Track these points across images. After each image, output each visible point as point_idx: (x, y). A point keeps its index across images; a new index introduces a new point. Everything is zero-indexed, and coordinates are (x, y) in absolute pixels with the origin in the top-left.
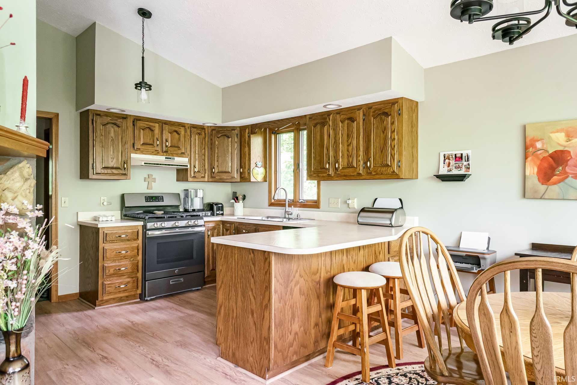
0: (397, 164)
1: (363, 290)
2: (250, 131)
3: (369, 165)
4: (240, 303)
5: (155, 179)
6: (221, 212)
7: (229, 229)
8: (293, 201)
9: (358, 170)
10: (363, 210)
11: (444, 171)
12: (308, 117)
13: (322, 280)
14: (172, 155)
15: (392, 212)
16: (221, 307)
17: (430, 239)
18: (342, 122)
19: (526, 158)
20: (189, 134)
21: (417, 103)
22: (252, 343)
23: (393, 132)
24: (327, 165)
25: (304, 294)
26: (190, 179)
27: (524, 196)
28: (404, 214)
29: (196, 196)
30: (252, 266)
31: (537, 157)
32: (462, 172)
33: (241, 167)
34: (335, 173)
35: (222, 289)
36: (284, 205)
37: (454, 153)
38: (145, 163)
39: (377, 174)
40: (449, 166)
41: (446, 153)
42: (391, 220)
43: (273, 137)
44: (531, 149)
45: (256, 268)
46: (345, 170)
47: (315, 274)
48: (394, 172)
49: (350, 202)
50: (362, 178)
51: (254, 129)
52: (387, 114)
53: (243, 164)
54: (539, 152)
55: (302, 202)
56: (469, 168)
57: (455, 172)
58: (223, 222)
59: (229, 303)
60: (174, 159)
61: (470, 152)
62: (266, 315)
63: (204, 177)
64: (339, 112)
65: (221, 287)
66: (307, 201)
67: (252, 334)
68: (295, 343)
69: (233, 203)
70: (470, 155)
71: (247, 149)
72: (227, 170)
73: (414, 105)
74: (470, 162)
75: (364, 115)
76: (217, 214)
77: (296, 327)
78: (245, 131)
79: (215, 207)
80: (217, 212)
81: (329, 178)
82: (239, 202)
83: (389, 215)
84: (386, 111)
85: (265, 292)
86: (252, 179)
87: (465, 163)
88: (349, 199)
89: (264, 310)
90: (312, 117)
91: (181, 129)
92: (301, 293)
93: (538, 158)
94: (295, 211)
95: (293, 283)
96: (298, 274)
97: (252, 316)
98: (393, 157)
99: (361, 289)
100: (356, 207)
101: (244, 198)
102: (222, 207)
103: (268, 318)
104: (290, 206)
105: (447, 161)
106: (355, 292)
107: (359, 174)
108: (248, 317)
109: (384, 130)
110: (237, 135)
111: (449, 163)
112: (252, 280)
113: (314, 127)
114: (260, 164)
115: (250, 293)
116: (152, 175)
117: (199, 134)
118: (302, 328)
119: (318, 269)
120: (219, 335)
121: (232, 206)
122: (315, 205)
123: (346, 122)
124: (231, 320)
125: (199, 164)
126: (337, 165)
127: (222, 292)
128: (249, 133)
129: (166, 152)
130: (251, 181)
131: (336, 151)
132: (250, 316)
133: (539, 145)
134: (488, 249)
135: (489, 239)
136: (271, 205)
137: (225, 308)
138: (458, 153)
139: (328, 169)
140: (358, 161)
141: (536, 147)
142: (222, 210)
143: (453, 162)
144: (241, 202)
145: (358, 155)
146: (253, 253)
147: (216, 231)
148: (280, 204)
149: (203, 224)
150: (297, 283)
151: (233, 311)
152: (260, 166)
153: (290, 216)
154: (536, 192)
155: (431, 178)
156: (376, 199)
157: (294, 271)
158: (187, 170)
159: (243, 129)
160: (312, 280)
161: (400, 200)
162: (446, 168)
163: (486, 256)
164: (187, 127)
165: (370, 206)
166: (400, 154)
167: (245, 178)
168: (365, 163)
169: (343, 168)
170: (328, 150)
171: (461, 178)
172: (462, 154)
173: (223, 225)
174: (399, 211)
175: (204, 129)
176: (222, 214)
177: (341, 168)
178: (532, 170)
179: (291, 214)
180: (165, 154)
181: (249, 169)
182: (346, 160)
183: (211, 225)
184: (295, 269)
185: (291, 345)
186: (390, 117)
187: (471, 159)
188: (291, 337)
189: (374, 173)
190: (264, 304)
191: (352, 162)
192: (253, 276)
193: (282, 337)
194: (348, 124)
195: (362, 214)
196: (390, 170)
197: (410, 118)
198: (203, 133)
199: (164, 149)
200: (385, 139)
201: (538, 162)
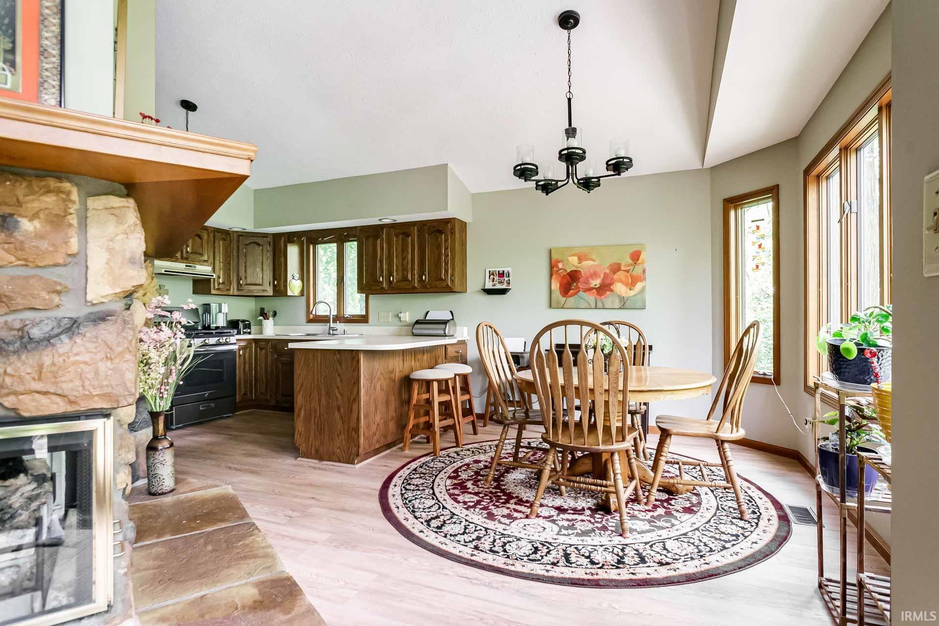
0: (451, 278)
1: (434, 382)
2: (286, 240)
3: (424, 278)
4: (324, 402)
5: (167, 290)
6: (249, 330)
7: (264, 348)
8: (336, 316)
9: (413, 282)
10: (417, 322)
11: (489, 285)
12: (358, 228)
13: (396, 378)
14: (193, 262)
15: (445, 322)
16: (300, 410)
17: (494, 333)
18: (397, 236)
19: (551, 276)
20: (212, 239)
21: (466, 223)
22: (338, 436)
23: (446, 249)
24: (381, 278)
25: (383, 390)
26: (213, 292)
27: (550, 306)
28: (455, 325)
29: (220, 311)
30: (339, 366)
31: (559, 274)
32: (504, 286)
33: (274, 279)
34: (389, 286)
35: (301, 393)
36: (328, 321)
37: (498, 270)
38: (165, 271)
39: (432, 287)
40: (493, 281)
41: (491, 270)
42: (445, 330)
43: (311, 247)
44: (555, 269)
45: (343, 367)
46: (400, 284)
47: (391, 372)
48: (448, 285)
49: (401, 315)
50: (416, 291)
51: (291, 237)
52: (440, 232)
53: (277, 276)
54: (561, 271)
55: (347, 317)
56: (509, 283)
57: (499, 286)
58: (256, 341)
59: (310, 404)
60: (195, 267)
61: (510, 269)
62: (355, 407)
63: (229, 290)
64: (394, 226)
65: (300, 390)
66: (353, 316)
67: (339, 427)
68: (377, 433)
69: (261, 320)
70: (510, 272)
71: (282, 259)
72: (257, 282)
73: (464, 225)
74: (510, 278)
75: (418, 231)
76: (244, 333)
77: (378, 418)
78: (280, 240)
79: (241, 325)
80: (245, 331)
81: (381, 291)
82: (268, 319)
83: (443, 326)
84: (440, 229)
85: (353, 387)
86: (289, 293)
87: (506, 279)
88: (401, 313)
89: (352, 403)
90: (363, 229)
91: (203, 232)
92: (382, 389)
93: (560, 276)
94: (340, 326)
95: (376, 379)
96: (379, 372)
97: (338, 411)
98: (446, 271)
99: (433, 380)
100: (407, 320)
101: (275, 314)
102: (250, 324)
103: (357, 410)
104: (335, 321)
105: (492, 276)
106: (428, 383)
107: (414, 287)
108: (334, 413)
109: (439, 247)
110: (269, 243)
111: (494, 279)
112: (338, 379)
113: (366, 239)
114: (297, 276)
115: (336, 390)
116: (164, 286)
117: (224, 240)
118: (382, 421)
119: (393, 370)
120: (299, 437)
121: (260, 324)
122: (363, 319)
123: (401, 236)
124: (313, 420)
125: (224, 274)
126: (391, 278)
127: (301, 396)
128: (285, 241)
129: (187, 259)
130: (288, 294)
131: (390, 264)
132: (336, 412)
133: (560, 265)
134: (524, 350)
135: (525, 342)
136: (310, 321)
137: (306, 410)
138: (501, 270)
139: (382, 282)
140: (413, 275)
141: (558, 267)
142: (250, 328)
143: (496, 278)
144: (271, 319)
145: (413, 269)
146: (339, 353)
147: (248, 350)
148: (324, 320)
149: (235, 342)
150: (379, 379)
151: (316, 411)
152: (297, 279)
153: (335, 332)
154: (559, 302)
155: (479, 291)
156: (428, 312)
157: (377, 369)
158: (209, 280)
159: (277, 236)
160: (390, 378)
161: (451, 312)
162: (491, 283)
163: (525, 355)
164: (209, 231)
165: (422, 318)
166: (453, 269)
167: (280, 291)
168: (420, 277)
169: (397, 282)
170: (381, 262)
171: (503, 292)
172: (504, 271)
173: (255, 344)
174: (451, 322)
175: (230, 234)
176: (250, 333)
177: (395, 281)
178: (556, 286)
179: (336, 330)
180: (185, 261)
181: (286, 281)
182: (401, 274)
183: (243, 344)
184: (377, 368)
185: (374, 434)
186: (443, 235)
187: (511, 275)
188: (374, 428)
189: (428, 287)
190: (352, 398)
191: (407, 275)
192: (339, 375)
193: (368, 426)
194: (402, 238)
195: (417, 326)
196: (444, 285)
197: (461, 236)
198: (228, 239)
199: (185, 255)
200: (440, 254)
201: (560, 280)
